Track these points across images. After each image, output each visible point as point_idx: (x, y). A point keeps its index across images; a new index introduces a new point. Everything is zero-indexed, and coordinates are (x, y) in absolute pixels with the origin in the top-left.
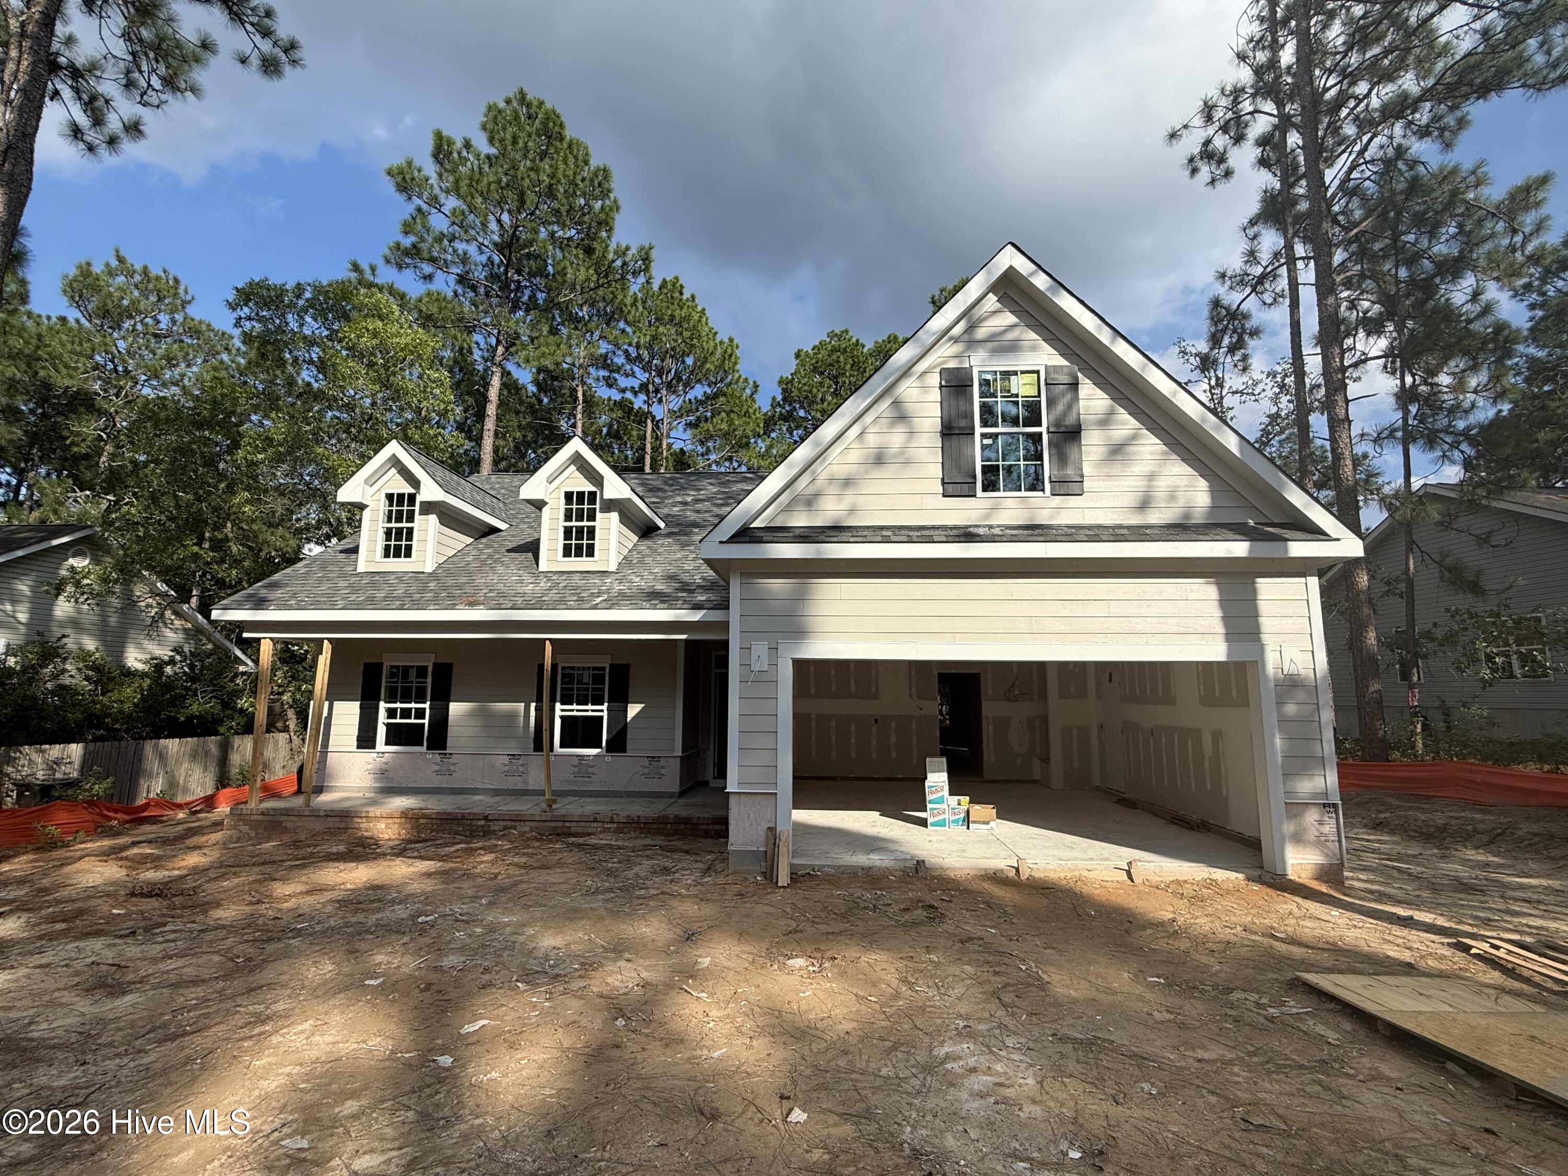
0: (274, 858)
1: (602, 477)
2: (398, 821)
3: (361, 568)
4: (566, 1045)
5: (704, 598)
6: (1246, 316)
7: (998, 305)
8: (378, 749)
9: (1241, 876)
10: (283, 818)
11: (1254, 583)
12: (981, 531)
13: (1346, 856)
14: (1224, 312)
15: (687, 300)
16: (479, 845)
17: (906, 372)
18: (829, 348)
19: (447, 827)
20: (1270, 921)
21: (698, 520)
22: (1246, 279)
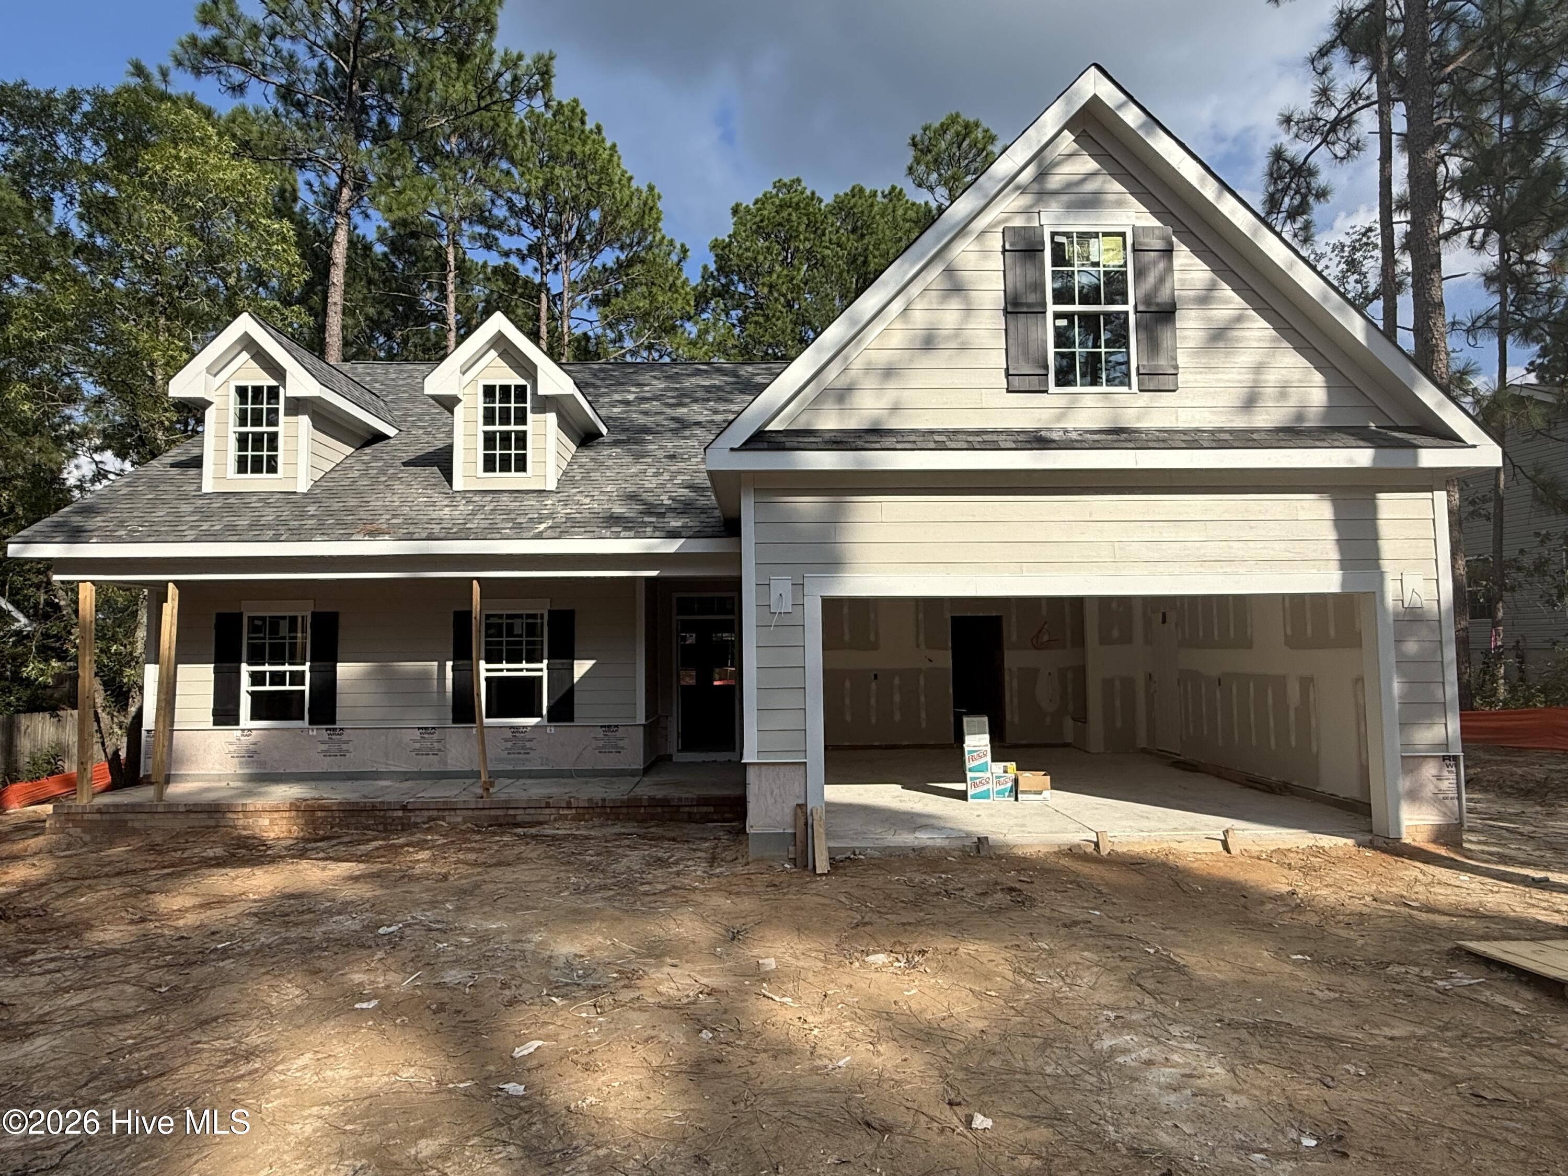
0: (132, 867)
1: (535, 367)
2: (287, 814)
3: (208, 486)
4: (654, 1064)
5: (679, 524)
6: (1312, 173)
7: (1075, 146)
8: (242, 726)
9: (1350, 842)
10: (129, 816)
11: (1375, 499)
12: (1055, 436)
13: (1465, 814)
14: (1287, 167)
15: (591, 131)
16: (402, 841)
17: (962, 230)
18: (777, 202)
19: (353, 821)
20: (1397, 889)
21: (649, 425)
22: (1317, 125)
